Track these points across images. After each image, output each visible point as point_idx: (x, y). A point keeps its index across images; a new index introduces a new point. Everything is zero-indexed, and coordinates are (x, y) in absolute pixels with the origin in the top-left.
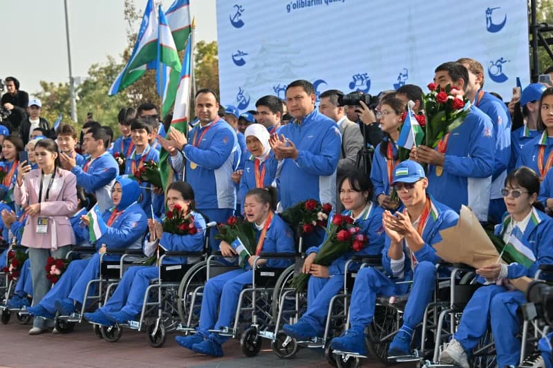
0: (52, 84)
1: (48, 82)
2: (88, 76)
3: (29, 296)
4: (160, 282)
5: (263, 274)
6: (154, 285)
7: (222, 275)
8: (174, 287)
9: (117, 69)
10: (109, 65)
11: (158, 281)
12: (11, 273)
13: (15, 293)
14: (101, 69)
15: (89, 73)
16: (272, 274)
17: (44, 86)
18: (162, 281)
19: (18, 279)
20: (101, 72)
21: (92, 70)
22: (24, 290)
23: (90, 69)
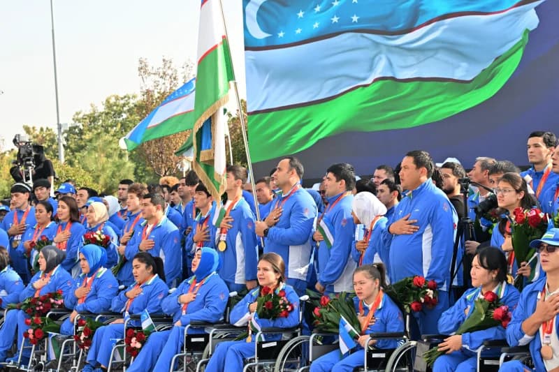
0: (33, 128)
1: (31, 127)
2: (73, 122)
3: (102, 366)
4: (256, 360)
5: (374, 356)
6: (251, 364)
7: (326, 355)
8: (270, 366)
9: (99, 116)
10: (92, 112)
11: (254, 359)
12: (83, 342)
13: (87, 361)
14: (84, 115)
15: (73, 119)
16: (383, 355)
17: (27, 130)
18: (259, 359)
19: (89, 348)
20: (86, 119)
21: (76, 116)
22: (98, 360)
23: (74, 116)
